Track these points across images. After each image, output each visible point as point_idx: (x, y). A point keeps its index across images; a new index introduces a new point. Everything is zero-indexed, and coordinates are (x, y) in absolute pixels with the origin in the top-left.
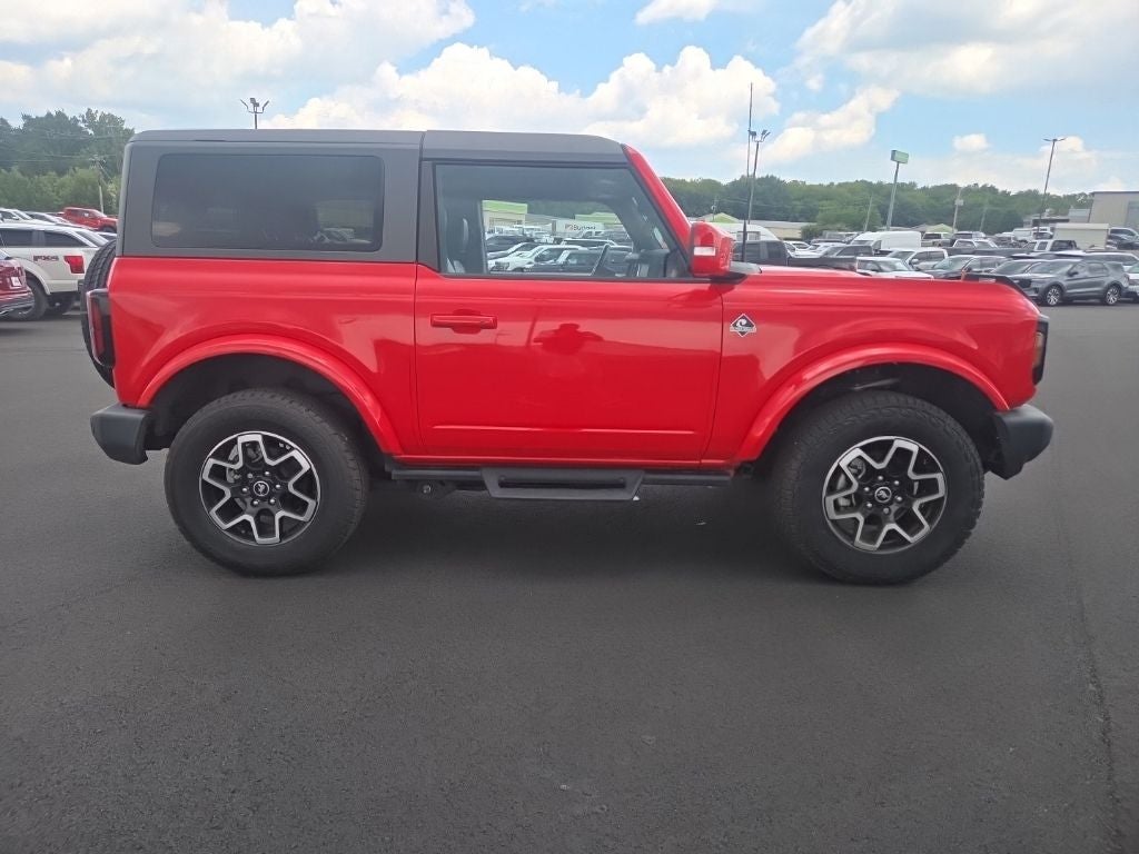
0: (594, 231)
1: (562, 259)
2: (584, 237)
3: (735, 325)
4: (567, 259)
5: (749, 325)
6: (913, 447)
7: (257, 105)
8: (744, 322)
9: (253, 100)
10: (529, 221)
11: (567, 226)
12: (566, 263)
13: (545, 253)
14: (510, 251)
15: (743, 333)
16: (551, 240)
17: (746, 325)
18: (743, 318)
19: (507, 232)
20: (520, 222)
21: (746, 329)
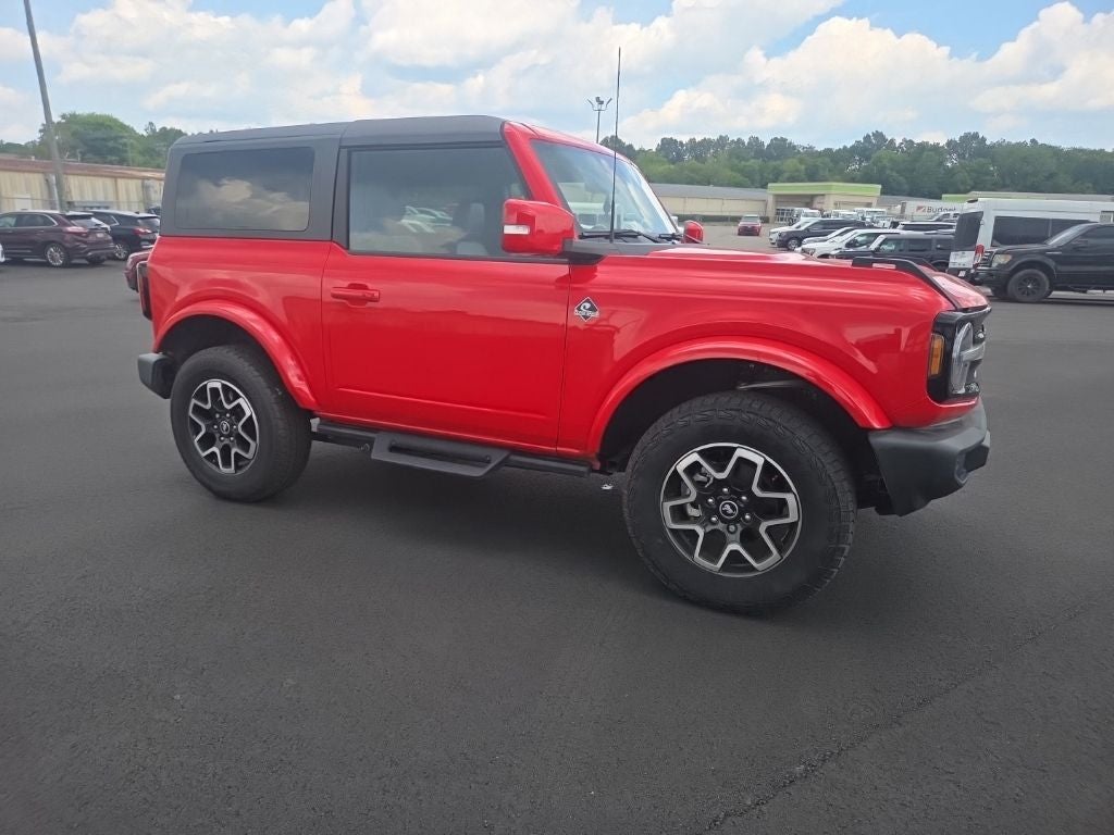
0: (952, 213)
1: (873, 246)
2: (937, 220)
3: (579, 309)
4: (880, 245)
5: (592, 309)
6: (758, 459)
7: (602, 103)
8: (588, 305)
9: (598, 99)
10: (879, 205)
11: (919, 208)
12: (877, 250)
13: (860, 239)
14: (829, 236)
15: (586, 317)
16: (888, 224)
17: (589, 309)
18: (588, 301)
19: (844, 216)
20: (869, 205)
21: (589, 313)
